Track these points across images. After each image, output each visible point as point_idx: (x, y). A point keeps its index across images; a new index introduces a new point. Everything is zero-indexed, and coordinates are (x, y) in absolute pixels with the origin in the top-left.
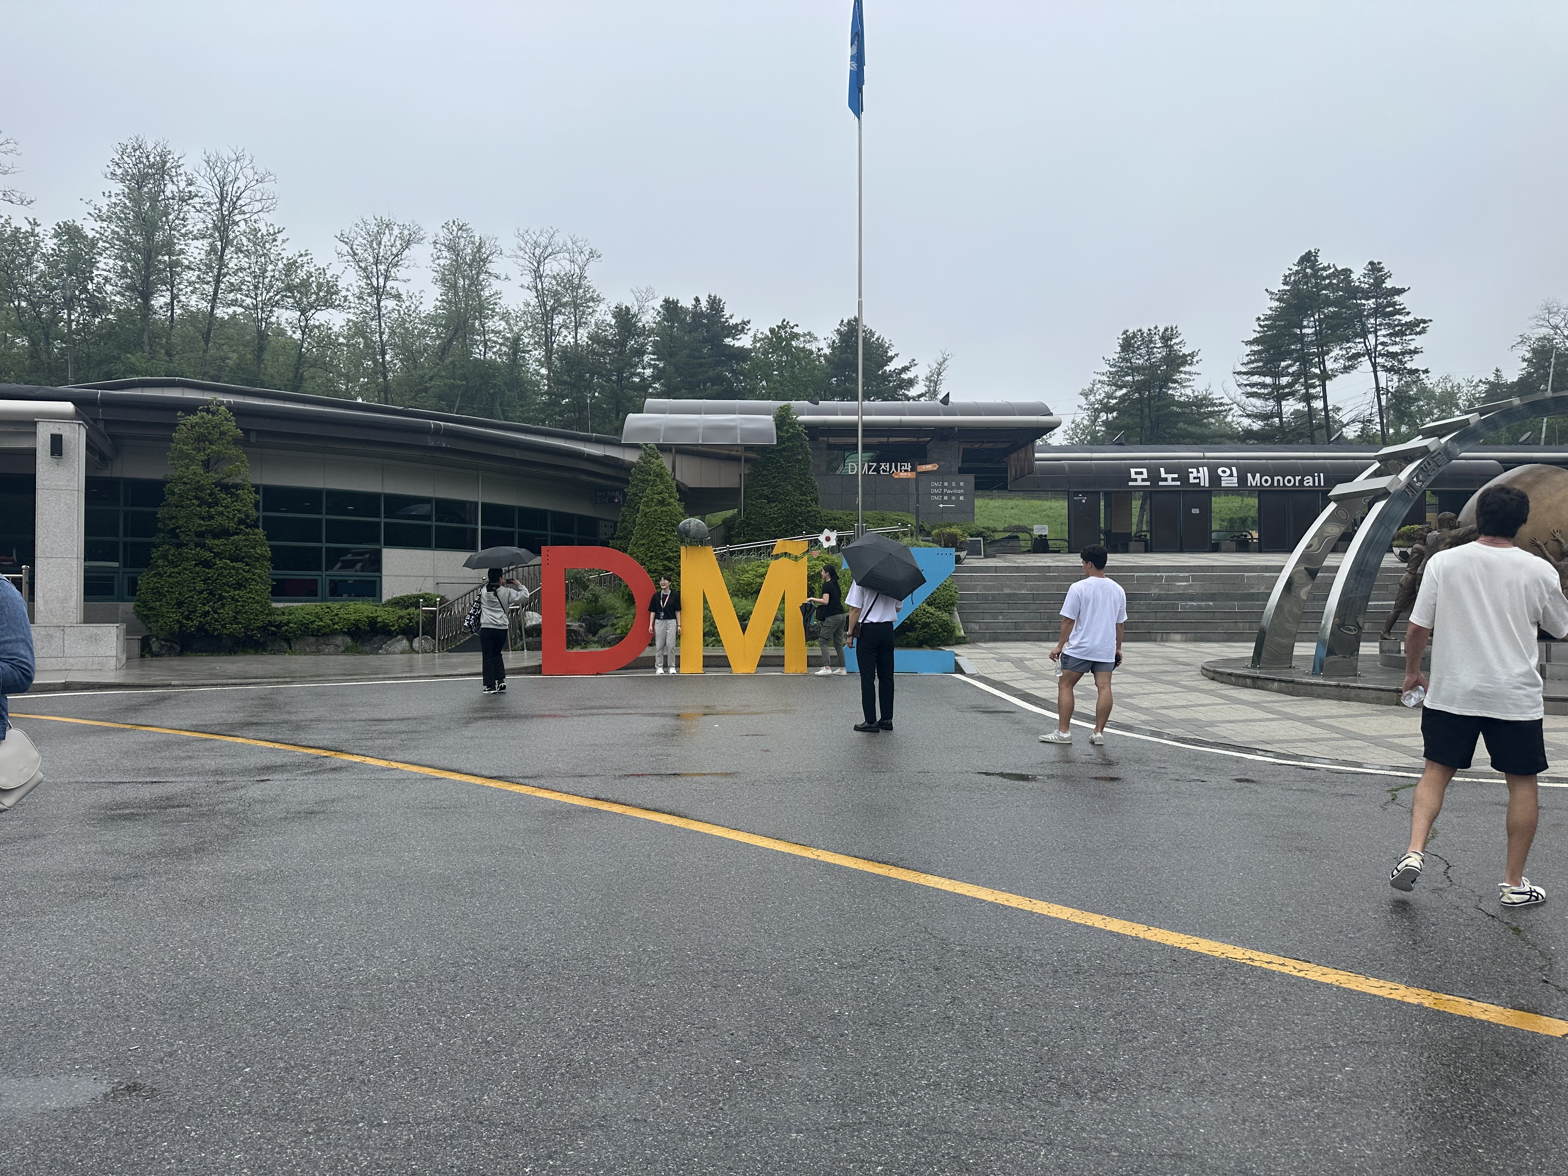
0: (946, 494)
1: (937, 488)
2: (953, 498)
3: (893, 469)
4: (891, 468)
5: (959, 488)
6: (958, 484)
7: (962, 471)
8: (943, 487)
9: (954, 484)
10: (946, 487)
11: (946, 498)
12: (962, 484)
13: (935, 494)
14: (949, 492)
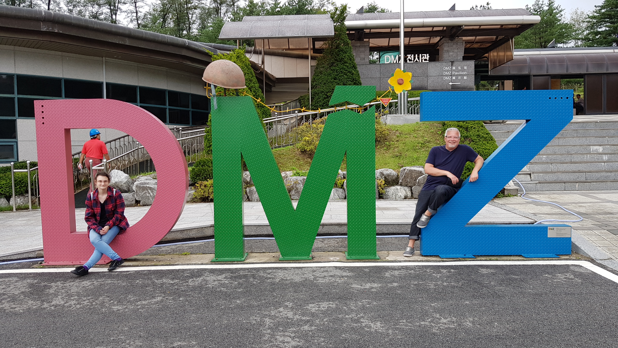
0: (454, 75)
1: (448, 71)
2: (459, 78)
3: (417, 59)
4: (415, 58)
5: (463, 70)
6: (462, 68)
7: (465, 58)
8: (452, 70)
9: (459, 68)
10: (454, 70)
11: (454, 78)
12: (465, 68)
13: (447, 76)
14: (456, 73)
